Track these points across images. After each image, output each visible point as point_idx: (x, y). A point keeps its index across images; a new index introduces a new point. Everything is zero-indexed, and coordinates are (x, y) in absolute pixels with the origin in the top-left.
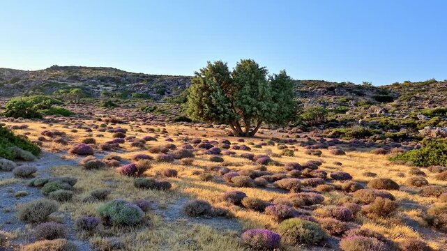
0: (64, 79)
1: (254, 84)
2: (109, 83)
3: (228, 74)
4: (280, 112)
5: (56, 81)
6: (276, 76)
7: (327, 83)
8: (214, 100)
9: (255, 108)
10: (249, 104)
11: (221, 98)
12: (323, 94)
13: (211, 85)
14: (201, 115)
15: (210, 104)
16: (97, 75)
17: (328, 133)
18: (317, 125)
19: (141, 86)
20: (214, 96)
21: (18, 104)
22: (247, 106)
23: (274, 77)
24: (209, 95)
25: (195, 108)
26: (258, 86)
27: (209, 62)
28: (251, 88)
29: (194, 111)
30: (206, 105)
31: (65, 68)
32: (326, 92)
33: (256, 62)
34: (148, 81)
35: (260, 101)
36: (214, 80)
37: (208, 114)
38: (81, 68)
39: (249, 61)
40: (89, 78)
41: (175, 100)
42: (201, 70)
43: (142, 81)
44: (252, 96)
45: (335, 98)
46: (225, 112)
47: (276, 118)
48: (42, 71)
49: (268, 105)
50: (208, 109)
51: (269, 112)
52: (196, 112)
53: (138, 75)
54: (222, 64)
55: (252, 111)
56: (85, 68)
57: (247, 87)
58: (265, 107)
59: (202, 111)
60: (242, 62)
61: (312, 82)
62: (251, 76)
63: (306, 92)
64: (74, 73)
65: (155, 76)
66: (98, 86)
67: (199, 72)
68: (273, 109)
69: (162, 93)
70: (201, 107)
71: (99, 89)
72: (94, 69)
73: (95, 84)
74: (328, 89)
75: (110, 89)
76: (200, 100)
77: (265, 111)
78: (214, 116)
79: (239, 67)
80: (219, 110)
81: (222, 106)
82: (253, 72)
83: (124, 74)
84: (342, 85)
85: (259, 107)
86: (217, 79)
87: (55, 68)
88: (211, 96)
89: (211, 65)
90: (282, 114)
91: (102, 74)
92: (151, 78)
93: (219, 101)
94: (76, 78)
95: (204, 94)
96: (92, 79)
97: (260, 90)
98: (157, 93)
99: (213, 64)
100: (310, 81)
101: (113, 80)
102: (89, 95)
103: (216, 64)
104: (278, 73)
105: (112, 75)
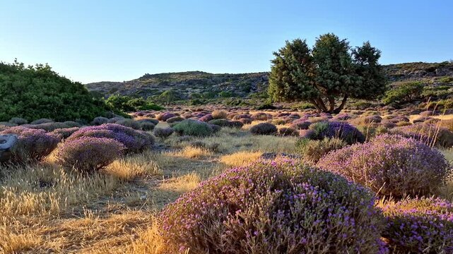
0: (156, 85)
1: (335, 58)
2: (197, 86)
3: (308, 51)
4: (365, 86)
5: (148, 88)
6: (359, 49)
7: (426, 64)
8: (294, 77)
9: (338, 82)
10: (331, 79)
11: (301, 75)
12: (422, 76)
13: (290, 63)
14: (282, 95)
15: (291, 83)
16: (184, 79)
17: (423, 107)
18: (412, 102)
19: (227, 85)
20: (294, 74)
21: (115, 100)
22: (329, 81)
23: (357, 50)
24: (288, 73)
25: (276, 88)
26: (339, 59)
27: (287, 42)
28: (333, 63)
29: (275, 91)
30: (287, 83)
31: (156, 76)
32: (424, 74)
33: (336, 35)
34: (233, 80)
35: (343, 74)
36: (293, 58)
37: (289, 93)
38: (170, 74)
39: (328, 35)
40: (177, 83)
41: (261, 95)
42: (280, 51)
43: (227, 80)
44: (334, 71)
45: (436, 79)
46: (306, 89)
47: (361, 92)
48: (136, 81)
49: (351, 79)
50: (289, 88)
51: (353, 85)
52: (277, 93)
53: (223, 75)
54: (300, 41)
55: (336, 86)
56: (174, 74)
57: (328, 61)
58: (348, 79)
59: (284, 91)
60: (321, 37)
61: (409, 65)
62: (331, 50)
63: (401, 75)
64: (163, 79)
65: (240, 75)
66: (187, 89)
67: (278, 52)
68: (357, 82)
69: (248, 91)
70: (281, 86)
71: (187, 91)
72: (182, 74)
73: (183, 88)
74: (426, 70)
75: (197, 91)
76: (281, 80)
77: (349, 85)
78: (295, 94)
79: (319, 43)
80: (300, 88)
81: (303, 84)
82: (334, 46)
83: (210, 76)
84: (443, 65)
85: (342, 81)
86: (296, 57)
87: (147, 76)
88: (291, 74)
89: (289, 44)
90: (368, 87)
91: (189, 77)
92: (236, 78)
93: (299, 78)
94: (166, 84)
95: (284, 73)
96: (180, 83)
97: (342, 63)
98: (244, 91)
99: (291, 42)
100: (405, 64)
101: (200, 82)
102: (179, 98)
103: (295, 42)
104: (361, 46)
105: (199, 77)
